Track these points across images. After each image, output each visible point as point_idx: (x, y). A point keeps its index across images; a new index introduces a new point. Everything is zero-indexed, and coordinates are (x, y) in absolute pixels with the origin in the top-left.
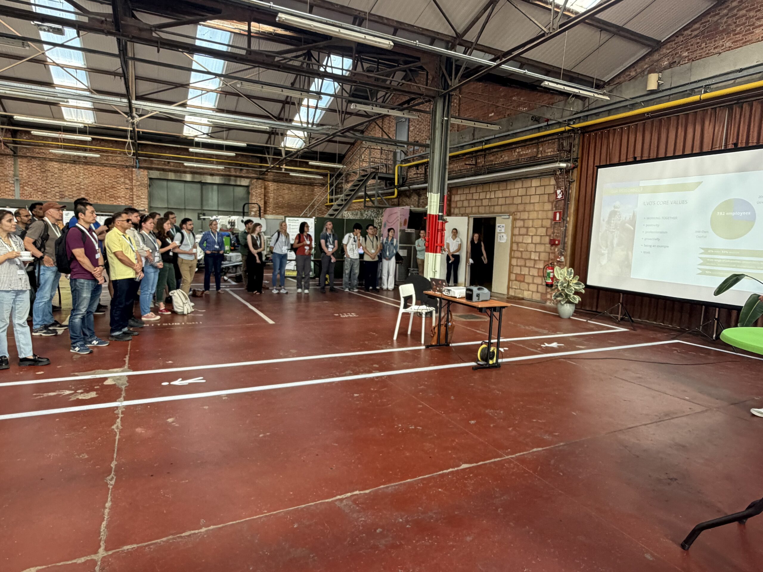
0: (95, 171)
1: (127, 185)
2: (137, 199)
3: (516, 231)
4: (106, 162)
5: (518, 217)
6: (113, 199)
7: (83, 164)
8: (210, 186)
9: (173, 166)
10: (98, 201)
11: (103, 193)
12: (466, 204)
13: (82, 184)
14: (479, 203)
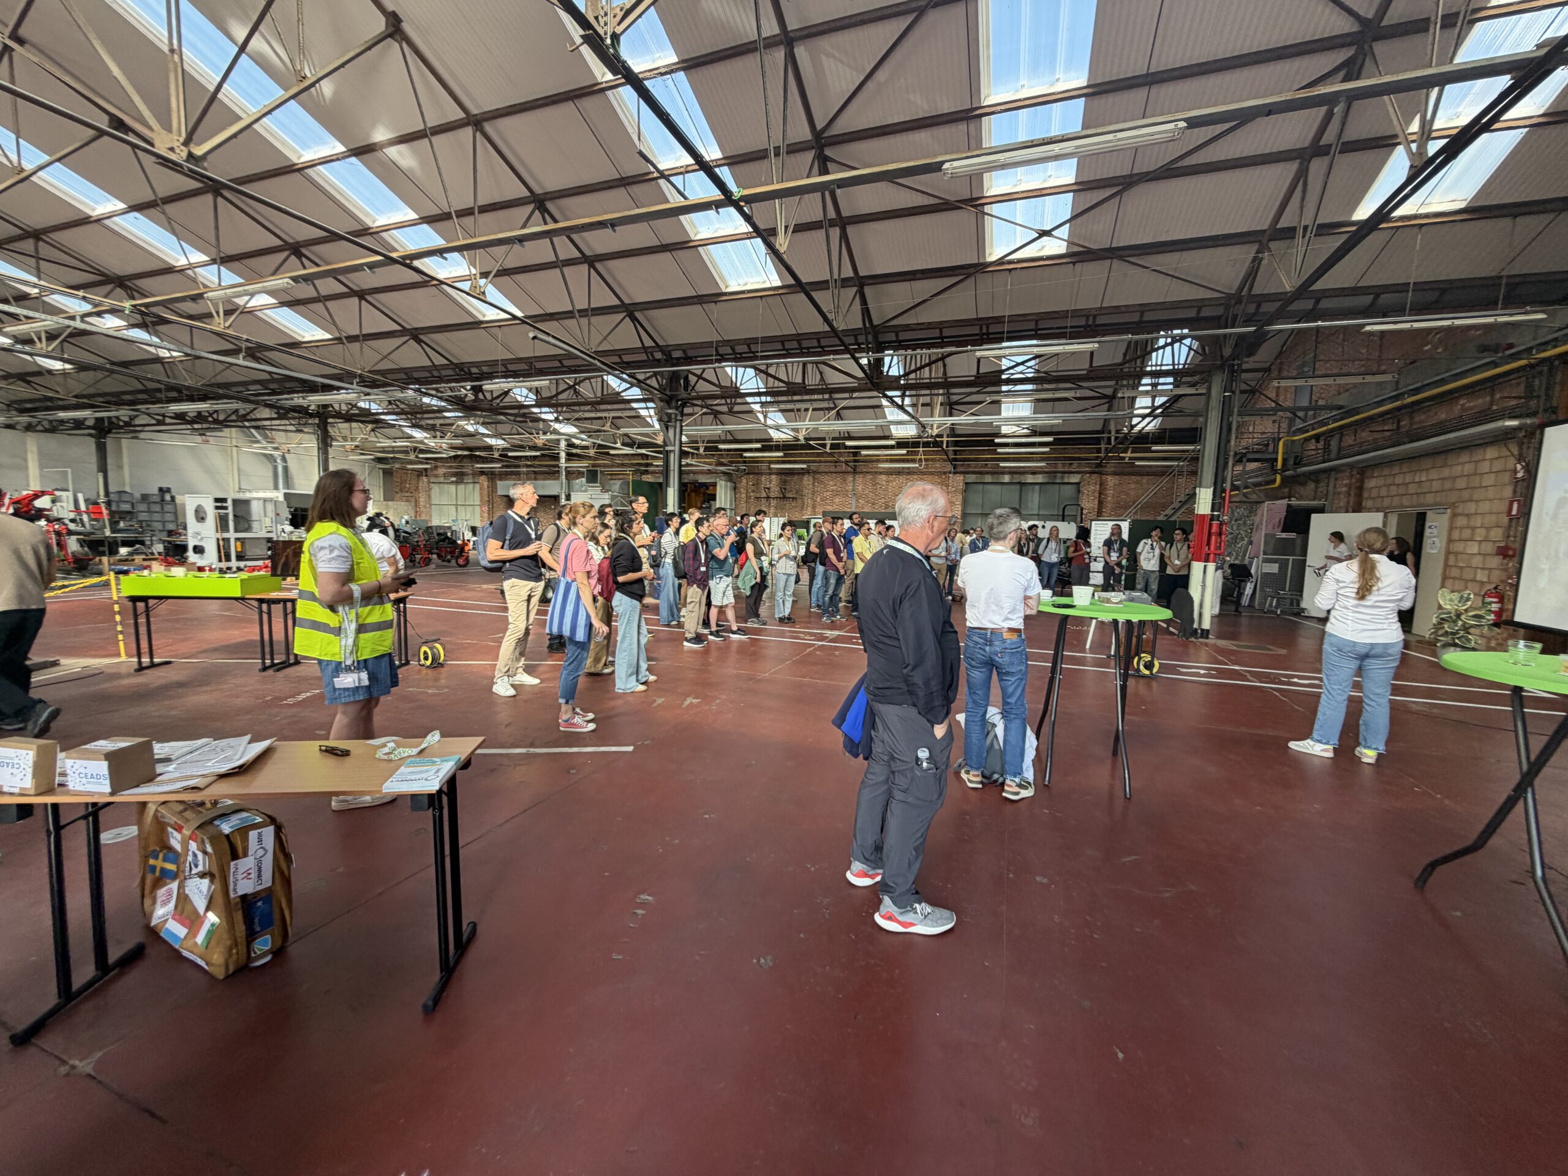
3: (1456, 535)
4: (925, 471)
5: (1459, 510)
8: (1030, 487)
12: (1384, 492)
14: (1402, 490)
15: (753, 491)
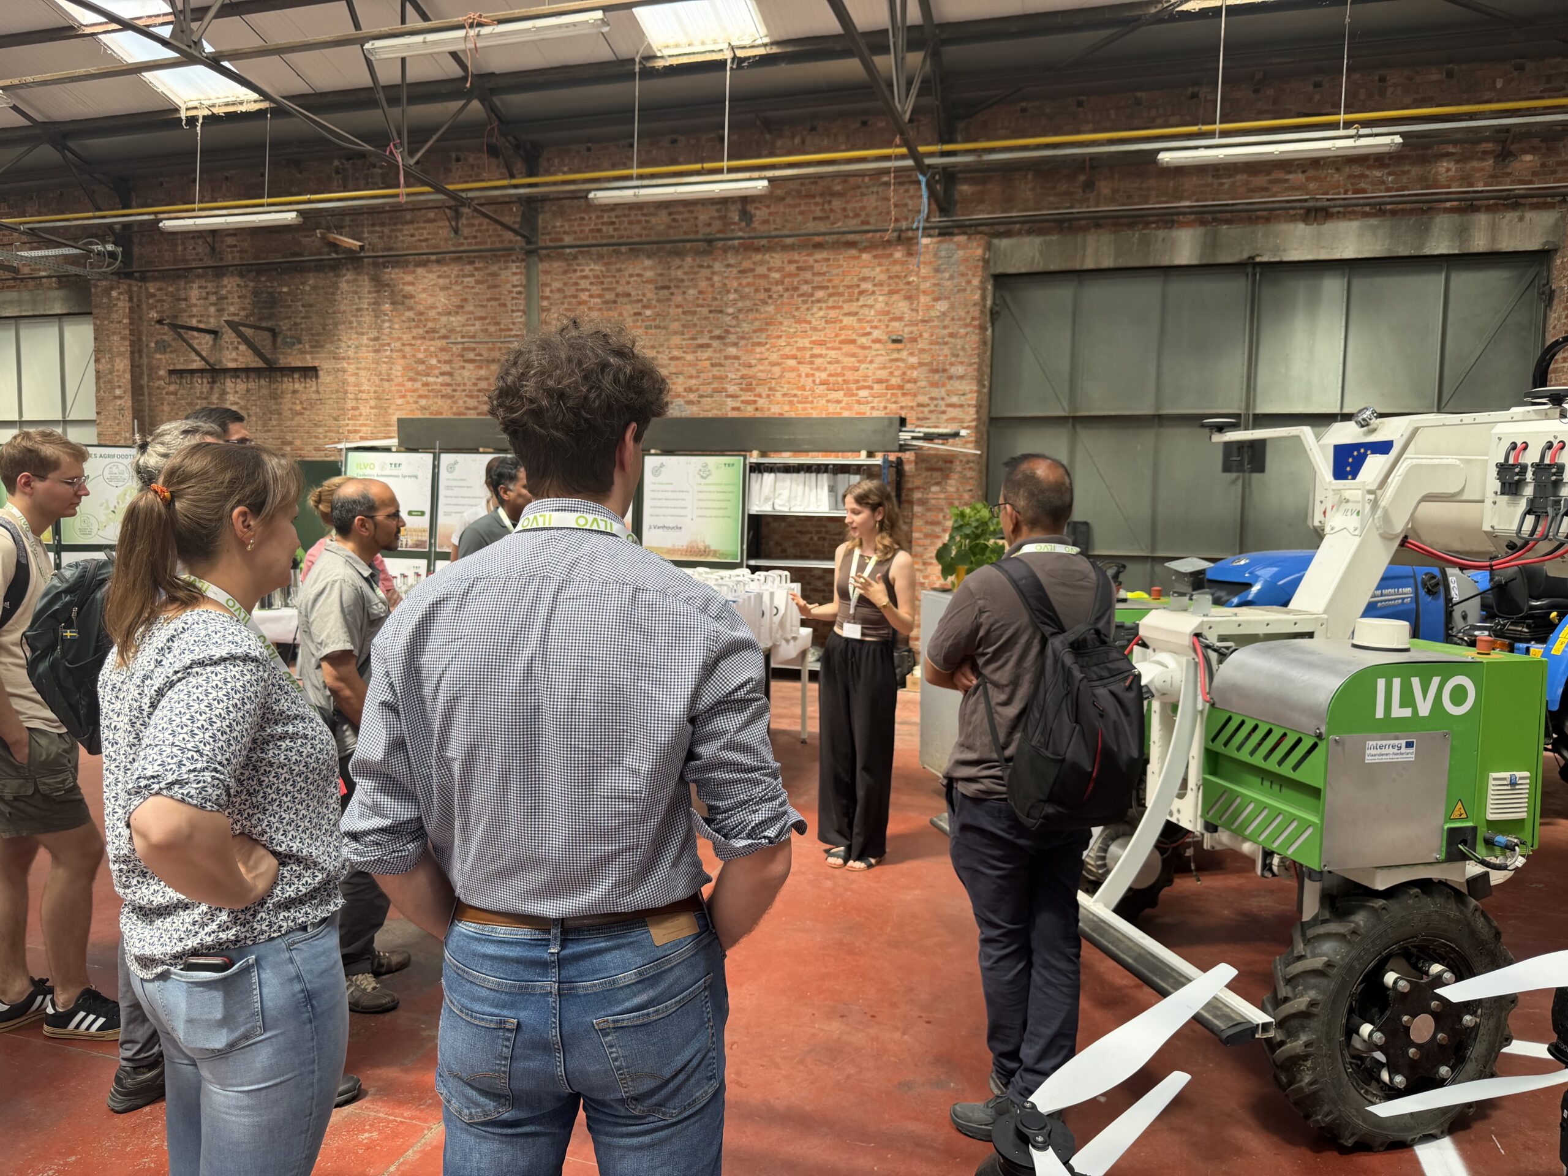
0: (776, 275)
1: (896, 324)
2: (934, 385)
4: (822, 227)
6: (839, 395)
7: (736, 250)
9: (1113, 200)
10: (787, 408)
11: (805, 369)
13: (732, 338)
15: (162, 347)
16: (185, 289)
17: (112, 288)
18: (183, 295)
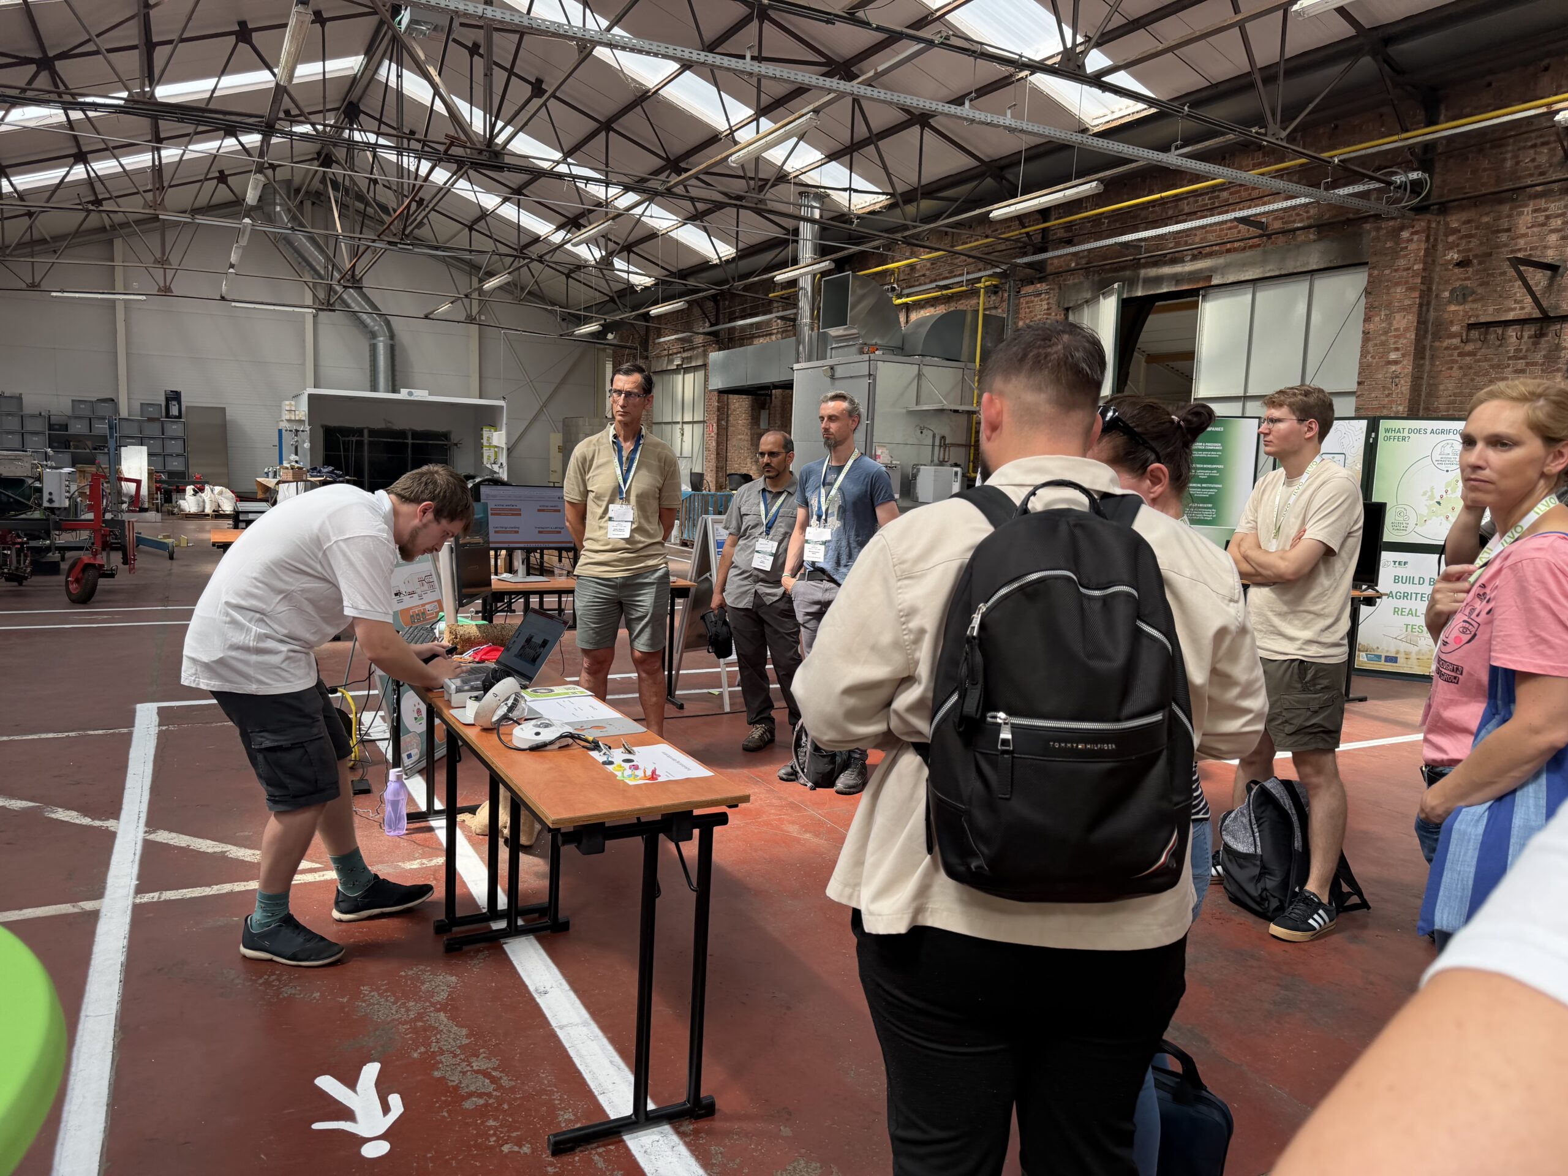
16: (1510, 216)
17: (1402, 228)
18: (1504, 224)
